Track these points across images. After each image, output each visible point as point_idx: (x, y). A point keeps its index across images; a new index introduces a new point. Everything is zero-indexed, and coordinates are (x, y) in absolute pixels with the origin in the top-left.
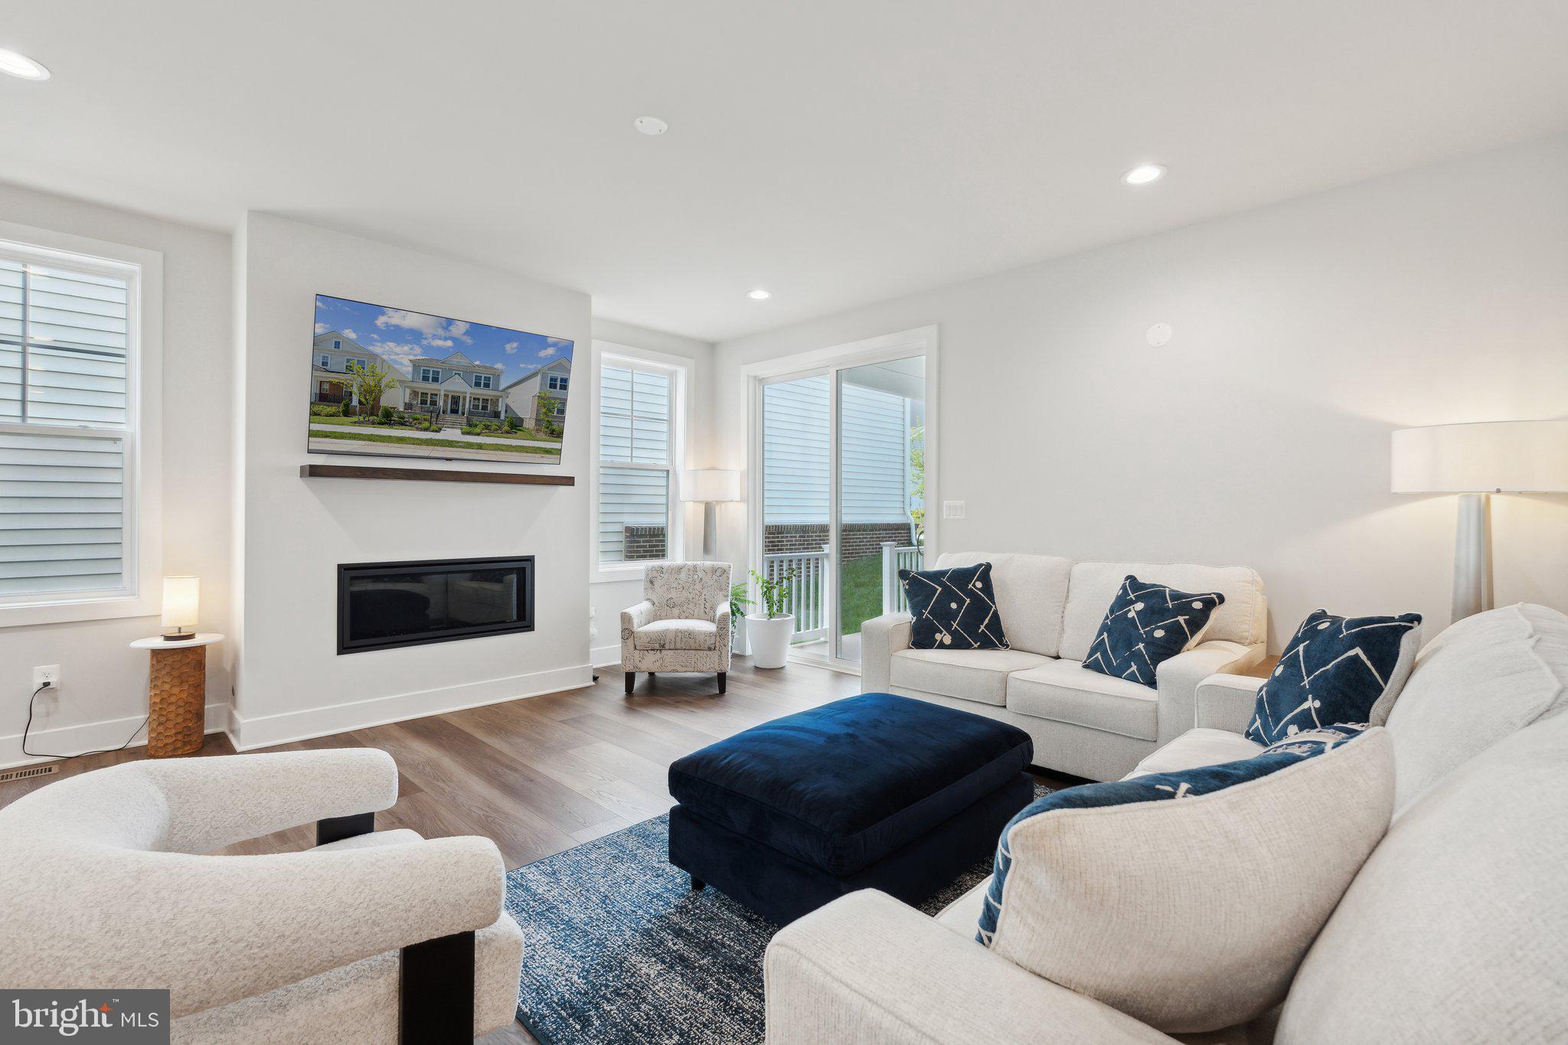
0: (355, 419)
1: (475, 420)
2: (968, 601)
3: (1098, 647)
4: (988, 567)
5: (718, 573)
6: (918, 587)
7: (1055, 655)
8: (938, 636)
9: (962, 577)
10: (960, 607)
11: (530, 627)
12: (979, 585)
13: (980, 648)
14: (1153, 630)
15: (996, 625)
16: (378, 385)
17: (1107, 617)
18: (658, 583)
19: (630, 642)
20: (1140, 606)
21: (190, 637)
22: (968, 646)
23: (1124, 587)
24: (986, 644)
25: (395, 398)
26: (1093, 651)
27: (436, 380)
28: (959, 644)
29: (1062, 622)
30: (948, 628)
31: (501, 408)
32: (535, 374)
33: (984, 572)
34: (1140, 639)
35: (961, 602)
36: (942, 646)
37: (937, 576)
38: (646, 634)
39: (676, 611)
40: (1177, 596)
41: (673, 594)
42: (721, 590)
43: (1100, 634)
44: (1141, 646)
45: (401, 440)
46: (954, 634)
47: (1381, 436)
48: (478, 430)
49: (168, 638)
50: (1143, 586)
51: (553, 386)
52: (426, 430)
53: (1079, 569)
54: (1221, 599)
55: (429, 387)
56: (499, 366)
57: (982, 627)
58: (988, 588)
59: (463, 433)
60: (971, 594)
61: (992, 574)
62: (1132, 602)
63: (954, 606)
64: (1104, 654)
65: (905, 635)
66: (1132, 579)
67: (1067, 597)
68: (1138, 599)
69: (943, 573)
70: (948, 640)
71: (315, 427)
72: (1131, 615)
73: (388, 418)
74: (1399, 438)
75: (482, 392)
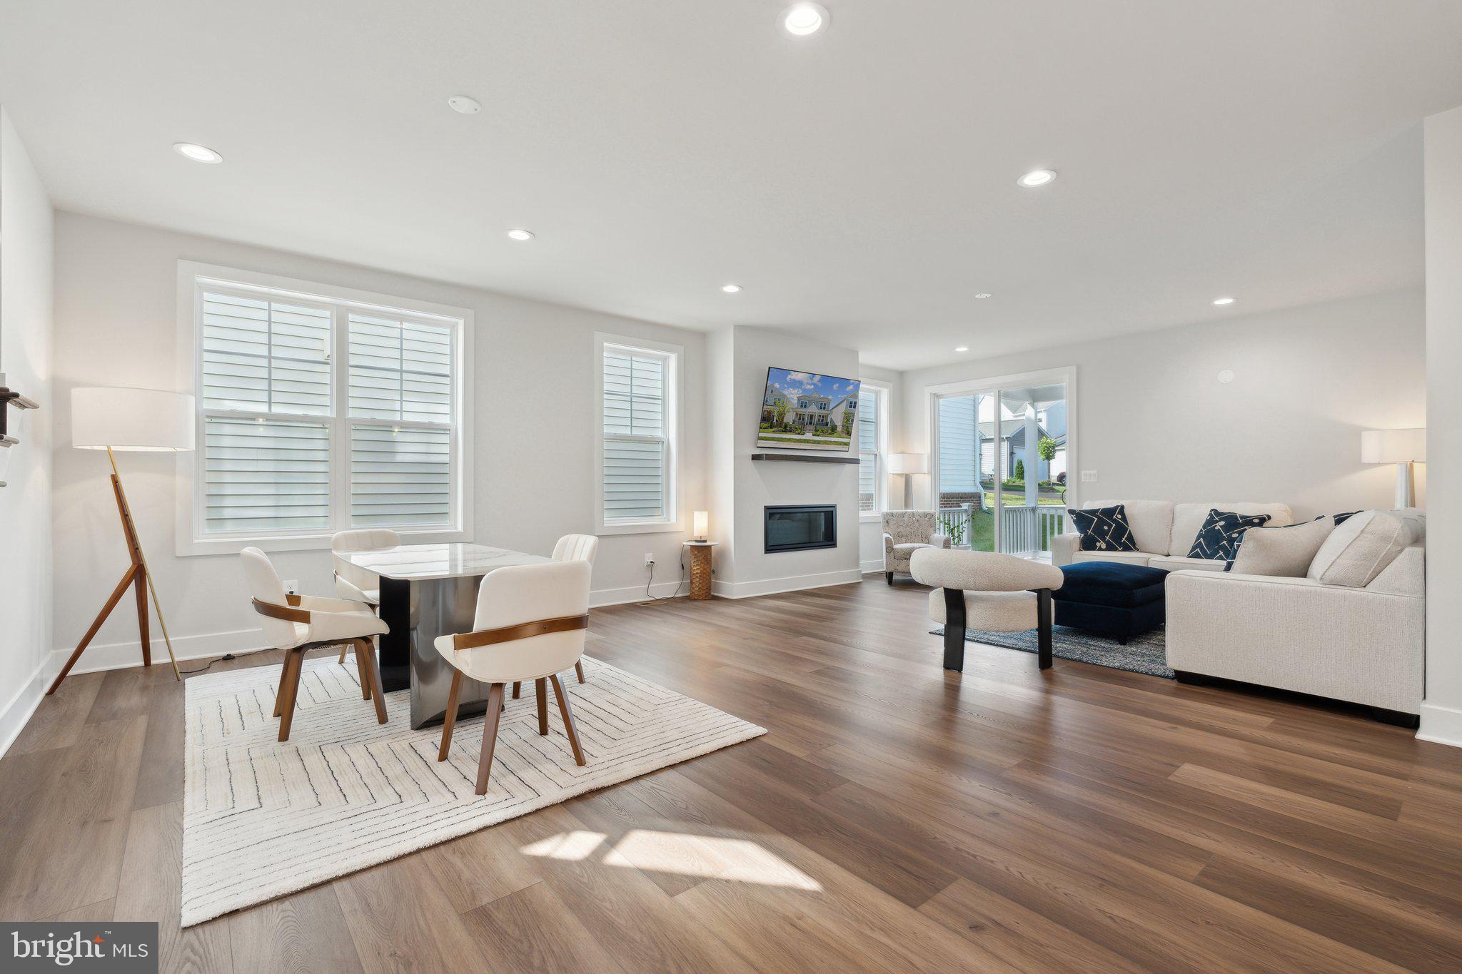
0: (774, 429)
1: (818, 427)
2: (1114, 525)
3: (1198, 545)
4: (1123, 507)
5: (928, 517)
6: (1082, 519)
7: (1166, 553)
8: (1098, 544)
9: (1109, 512)
10: (1110, 528)
11: (834, 545)
12: (1119, 516)
13: (1122, 550)
14: (1232, 534)
15: (1131, 538)
16: (784, 411)
17: (1201, 531)
18: (891, 523)
19: (892, 554)
20: (1222, 523)
21: (705, 541)
22: (1116, 550)
23: (1210, 515)
24: (1126, 548)
25: (789, 418)
26: (1194, 548)
27: (805, 407)
28: (1110, 548)
29: (1171, 537)
30: (1104, 539)
31: (829, 421)
32: (844, 401)
33: (1121, 509)
34: (1224, 539)
35: (1110, 526)
36: (1100, 549)
37: (1093, 512)
38: (902, 550)
39: (903, 539)
40: (1242, 517)
41: (901, 529)
42: (931, 527)
43: (1198, 538)
44: (1225, 542)
45: (789, 440)
46: (1107, 543)
47: (1356, 434)
48: (818, 433)
49: (696, 541)
50: (1223, 514)
51: (851, 407)
52: (799, 434)
53: (1178, 508)
54: (1269, 518)
55: (802, 411)
56: (830, 397)
57: (1124, 539)
58: (1124, 518)
59: (813, 435)
60: (1115, 521)
61: (1126, 511)
62: (1217, 522)
63: (1106, 528)
64: (1202, 548)
65: (1077, 545)
66: (1215, 511)
67: (1173, 522)
68: (1220, 520)
69: (1096, 511)
70: (1104, 546)
71: (761, 435)
72: (1216, 528)
73: (786, 429)
74: (1365, 435)
75: (823, 412)
